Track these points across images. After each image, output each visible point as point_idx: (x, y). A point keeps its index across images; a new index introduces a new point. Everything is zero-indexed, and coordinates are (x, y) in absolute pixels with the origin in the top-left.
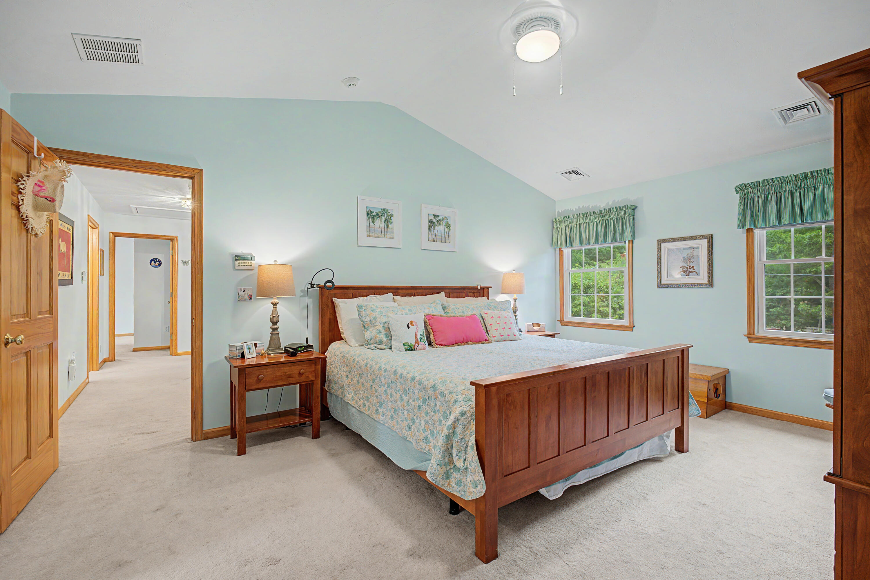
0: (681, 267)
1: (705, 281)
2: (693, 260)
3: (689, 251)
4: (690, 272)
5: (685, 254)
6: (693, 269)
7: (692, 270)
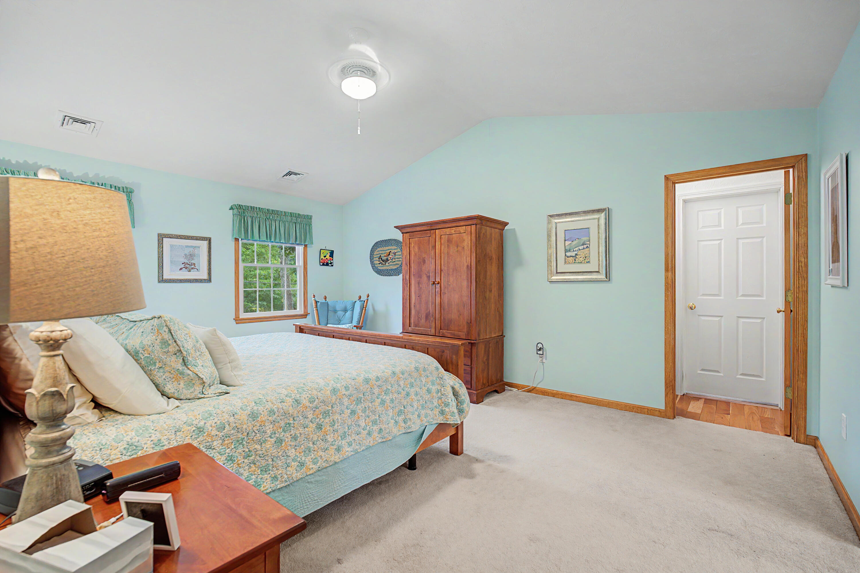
0: (183, 264)
1: (206, 277)
2: (195, 258)
3: (192, 249)
4: (192, 268)
5: (187, 251)
6: (195, 266)
7: (193, 266)
